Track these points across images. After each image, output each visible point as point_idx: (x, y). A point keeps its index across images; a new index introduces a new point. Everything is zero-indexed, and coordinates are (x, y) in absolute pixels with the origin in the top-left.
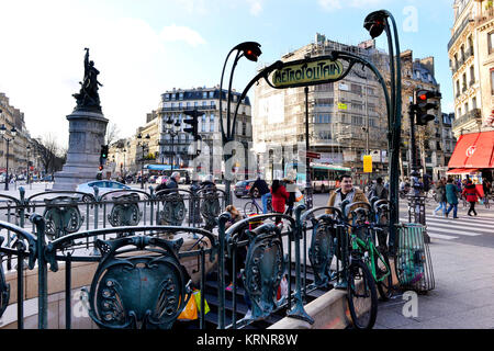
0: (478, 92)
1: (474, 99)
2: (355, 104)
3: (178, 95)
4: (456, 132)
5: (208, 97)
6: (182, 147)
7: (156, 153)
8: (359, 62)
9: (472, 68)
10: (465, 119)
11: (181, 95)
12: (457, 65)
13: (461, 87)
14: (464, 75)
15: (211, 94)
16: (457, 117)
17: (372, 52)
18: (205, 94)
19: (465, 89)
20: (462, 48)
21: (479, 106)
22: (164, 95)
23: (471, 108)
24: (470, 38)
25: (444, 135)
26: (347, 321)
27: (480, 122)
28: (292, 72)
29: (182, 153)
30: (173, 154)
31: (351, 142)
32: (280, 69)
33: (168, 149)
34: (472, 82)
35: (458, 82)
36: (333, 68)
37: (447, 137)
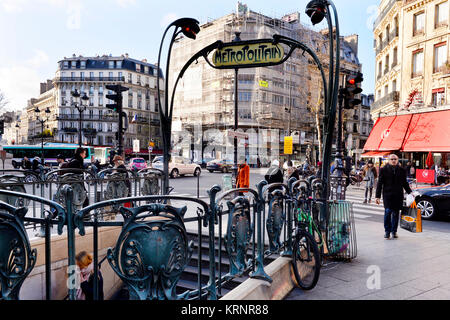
0: (399, 75)
1: (395, 81)
2: (277, 82)
3: (78, 63)
4: (374, 115)
5: (115, 67)
6: (85, 123)
7: (54, 130)
8: (300, 47)
9: (396, 49)
10: (384, 101)
11: (83, 64)
12: (381, 45)
13: (384, 68)
14: (388, 57)
15: (119, 64)
16: (376, 99)
17: (296, 26)
18: (111, 64)
19: (386, 71)
20: (388, 28)
21: (398, 89)
22: (63, 62)
23: (390, 90)
24: (396, 18)
25: (361, 117)
26: (293, 283)
27: (397, 106)
28: (233, 53)
29: (85, 130)
30: (75, 130)
31: (271, 122)
32: (220, 48)
33: (68, 124)
34: (395, 64)
35: (380, 63)
36: (274, 51)
37: (364, 119)
